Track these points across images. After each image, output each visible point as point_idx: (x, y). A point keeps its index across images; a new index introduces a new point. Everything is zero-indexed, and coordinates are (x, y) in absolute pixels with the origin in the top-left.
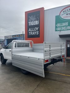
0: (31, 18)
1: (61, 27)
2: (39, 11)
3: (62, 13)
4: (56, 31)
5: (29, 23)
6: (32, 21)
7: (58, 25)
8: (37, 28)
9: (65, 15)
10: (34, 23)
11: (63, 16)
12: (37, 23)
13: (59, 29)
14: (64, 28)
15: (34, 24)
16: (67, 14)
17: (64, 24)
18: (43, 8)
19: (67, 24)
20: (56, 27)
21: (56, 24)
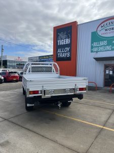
0: (61, 35)
1: (98, 47)
2: (71, 26)
4: (92, 52)
5: (58, 41)
6: (62, 39)
7: (95, 44)
8: (68, 49)
12: (68, 41)
13: (95, 49)
14: (102, 48)
15: (65, 43)
16: (106, 30)
17: (102, 43)
18: (75, 22)
19: (105, 43)
20: (92, 47)
21: (92, 43)
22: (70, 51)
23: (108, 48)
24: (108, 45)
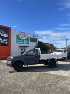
3: (19, 35)
4: (17, 43)
7: (18, 40)
9: (21, 36)
10: (4, 35)
11: (20, 37)
13: (18, 42)
14: (20, 42)
19: (21, 41)
20: (17, 41)
21: (17, 39)
22: (8, 41)
23: (22, 43)
24: (22, 42)
